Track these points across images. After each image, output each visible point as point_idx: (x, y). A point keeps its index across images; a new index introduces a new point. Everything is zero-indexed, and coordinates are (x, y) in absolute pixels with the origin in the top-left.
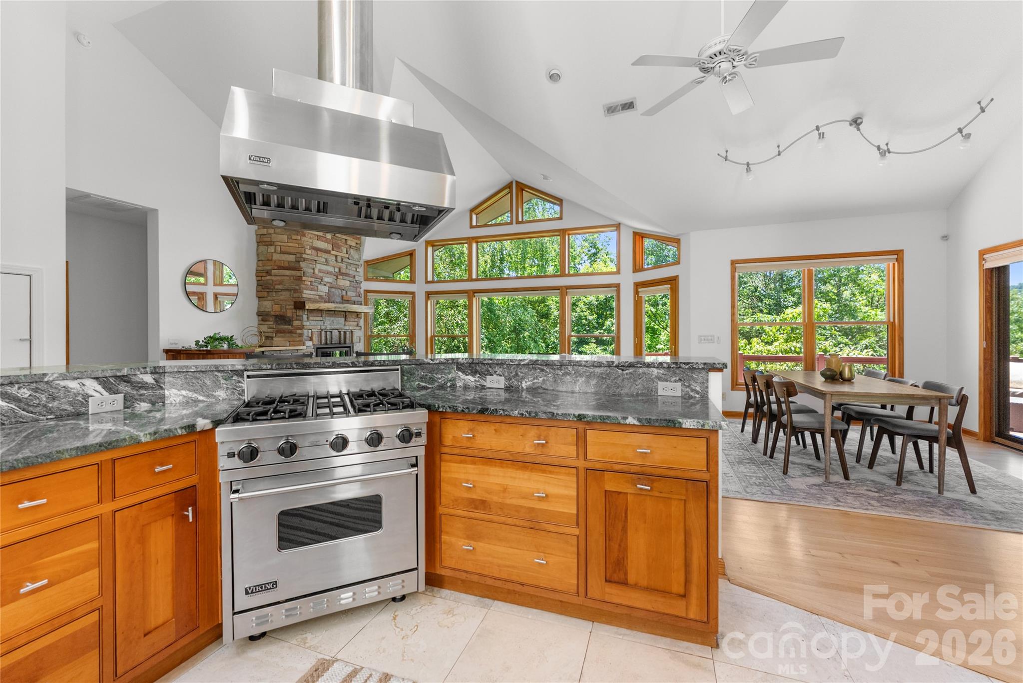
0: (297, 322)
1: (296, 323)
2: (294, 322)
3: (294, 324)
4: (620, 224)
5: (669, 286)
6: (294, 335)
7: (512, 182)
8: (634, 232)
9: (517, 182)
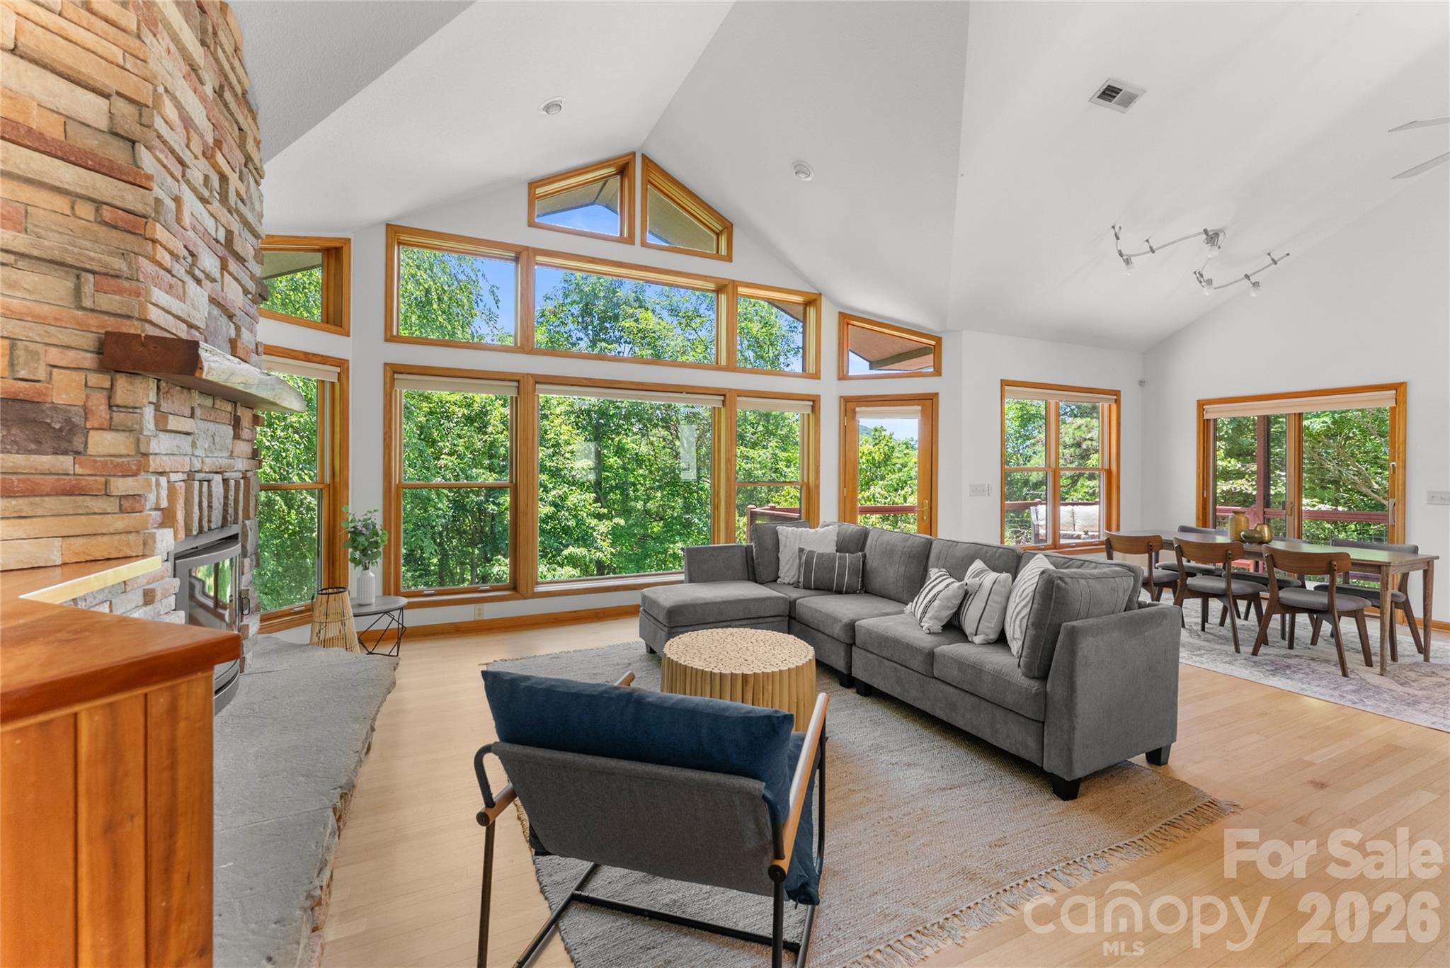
0: (109, 437)
1: (103, 443)
2: (94, 437)
3: (91, 450)
4: (820, 294)
5: (920, 408)
6: (96, 504)
7: (634, 154)
8: (840, 313)
9: (644, 157)
